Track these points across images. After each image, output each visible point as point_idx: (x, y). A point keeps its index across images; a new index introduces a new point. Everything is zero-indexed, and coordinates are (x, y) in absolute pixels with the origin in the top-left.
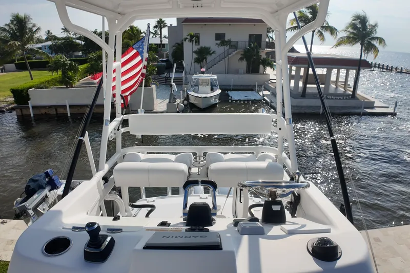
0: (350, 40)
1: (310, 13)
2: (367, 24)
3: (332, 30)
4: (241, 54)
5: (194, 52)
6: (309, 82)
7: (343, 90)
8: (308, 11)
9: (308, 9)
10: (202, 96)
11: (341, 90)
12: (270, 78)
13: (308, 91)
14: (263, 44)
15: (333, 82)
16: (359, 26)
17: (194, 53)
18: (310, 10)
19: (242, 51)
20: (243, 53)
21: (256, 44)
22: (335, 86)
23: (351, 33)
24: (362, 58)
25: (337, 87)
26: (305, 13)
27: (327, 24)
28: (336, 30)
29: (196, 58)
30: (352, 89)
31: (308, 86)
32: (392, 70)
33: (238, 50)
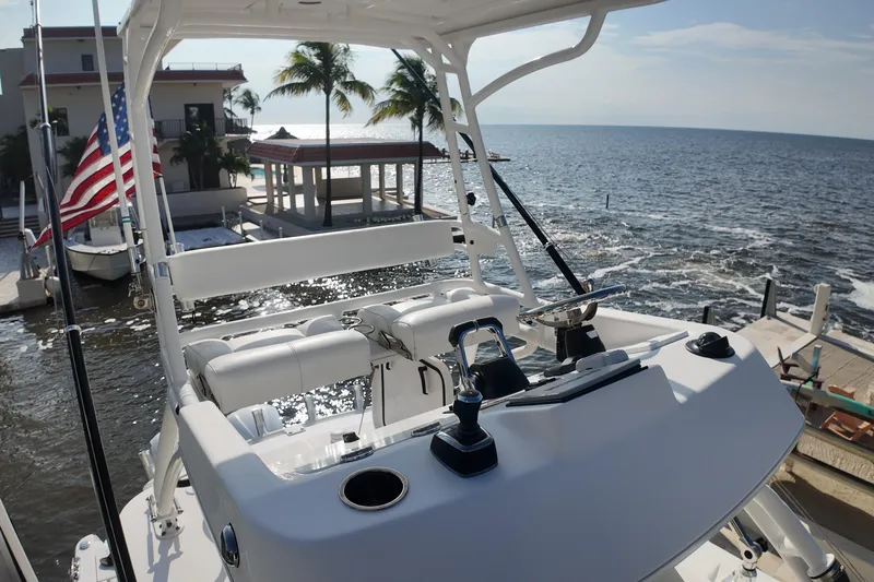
0: (398, 106)
1: (318, 56)
2: (425, 74)
3: (364, 90)
4: (175, 149)
5: (60, 152)
6: (333, 195)
7: (396, 203)
8: (313, 53)
9: (313, 49)
10: (110, 250)
11: (392, 204)
12: (249, 195)
13: (334, 213)
14: (220, 125)
15: (375, 191)
16: (411, 78)
17: (59, 156)
18: (317, 51)
19: (174, 142)
20: (177, 146)
21: (205, 125)
22: (379, 199)
23: (399, 92)
24: (424, 140)
25: (383, 200)
26: (307, 56)
27: (353, 76)
28: (371, 88)
29: (67, 166)
30: (413, 202)
31: (333, 203)
32: (467, 158)
33: (166, 140)
